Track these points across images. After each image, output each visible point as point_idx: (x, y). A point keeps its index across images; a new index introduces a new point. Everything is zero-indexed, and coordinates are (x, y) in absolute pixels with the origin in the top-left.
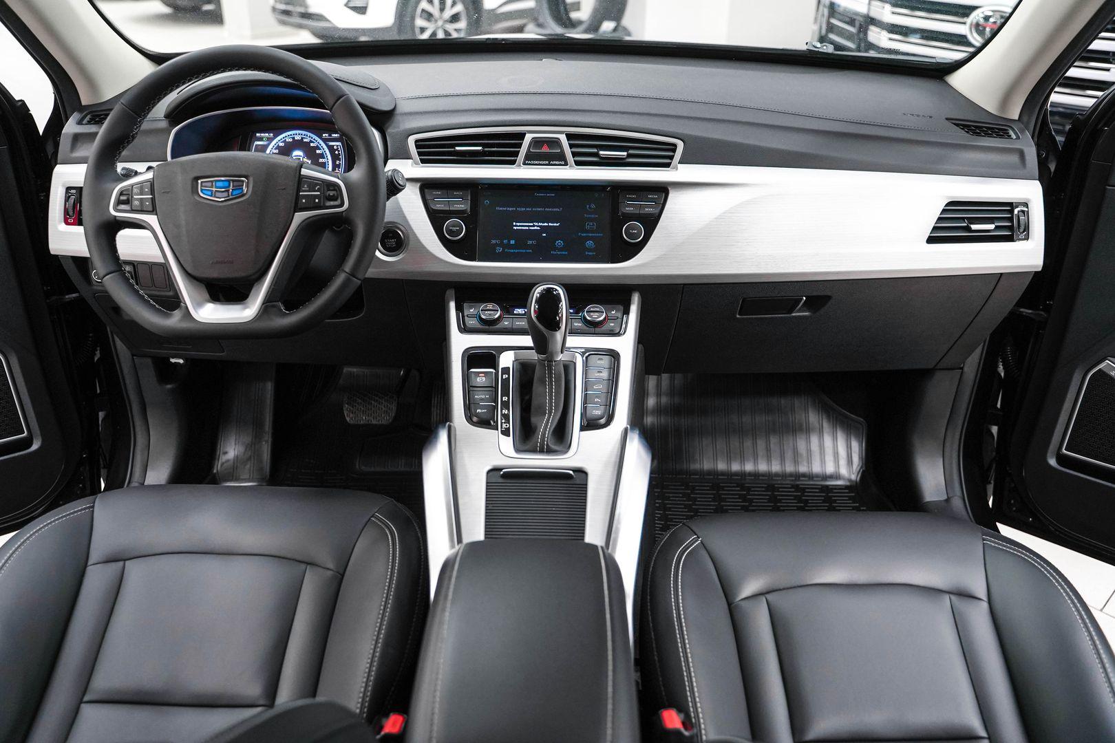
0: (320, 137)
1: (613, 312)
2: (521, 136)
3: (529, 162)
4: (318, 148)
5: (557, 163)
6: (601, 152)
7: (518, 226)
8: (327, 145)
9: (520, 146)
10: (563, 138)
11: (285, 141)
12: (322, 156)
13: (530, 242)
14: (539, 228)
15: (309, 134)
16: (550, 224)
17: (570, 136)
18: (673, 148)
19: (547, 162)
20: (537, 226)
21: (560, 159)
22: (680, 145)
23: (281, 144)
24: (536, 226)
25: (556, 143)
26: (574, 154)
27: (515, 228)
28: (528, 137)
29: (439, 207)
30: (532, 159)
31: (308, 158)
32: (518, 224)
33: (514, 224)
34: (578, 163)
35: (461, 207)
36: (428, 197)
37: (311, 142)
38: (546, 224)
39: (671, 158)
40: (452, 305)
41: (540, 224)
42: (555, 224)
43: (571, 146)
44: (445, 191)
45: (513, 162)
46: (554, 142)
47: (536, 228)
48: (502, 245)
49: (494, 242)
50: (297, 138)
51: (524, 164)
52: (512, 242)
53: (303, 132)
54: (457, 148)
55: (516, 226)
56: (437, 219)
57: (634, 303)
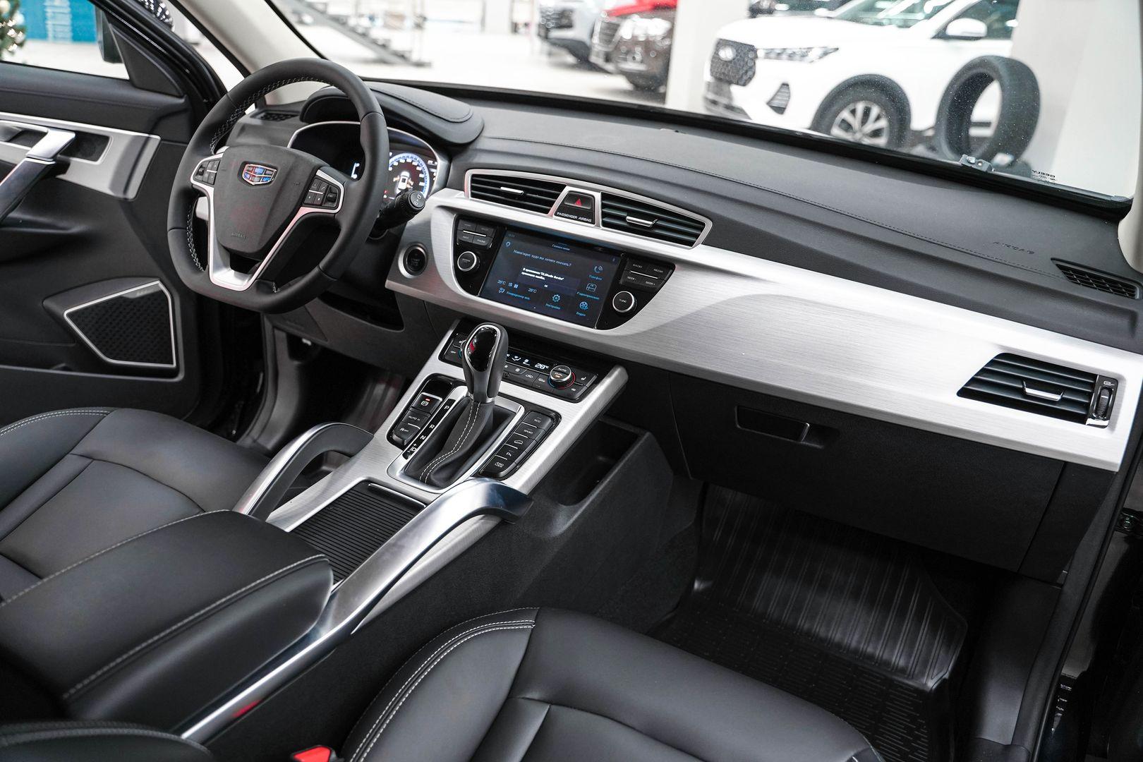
0: (426, 162)
1: (583, 379)
2: (561, 187)
3: (560, 214)
4: (421, 172)
5: (585, 219)
6: (628, 218)
7: (528, 272)
8: (429, 170)
9: (556, 196)
10: (598, 196)
11: (399, 162)
12: (423, 180)
13: (531, 290)
14: (544, 279)
15: (418, 159)
16: (555, 277)
17: (605, 196)
18: (701, 226)
19: (576, 217)
20: (543, 276)
21: (588, 216)
22: (709, 225)
23: (396, 164)
24: (542, 276)
25: (588, 200)
26: (604, 215)
27: (523, 273)
28: (567, 190)
29: (465, 238)
30: (564, 211)
31: (412, 180)
32: (527, 270)
33: (524, 269)
34: (605, 224)
35: (483, 242)
36: (460, 228)
37: (418, 165)
38: (551, 276)
39: (697, 236)
40: (450, 333)
41: (546, 275)
42: (560, 278)
43: (604, 206)
44: (474, 225)
45: (546, 211)
46: (588, 198)
47: (541, 278)
48: (506, 287)
49: (500, 282)
50: (409, 160)
51: (556, 215)
52: (516, 286)
53: (414, 156)
54: (503, 188)
55: (525, 272)
56: (460, 248)
57: (610, 376)
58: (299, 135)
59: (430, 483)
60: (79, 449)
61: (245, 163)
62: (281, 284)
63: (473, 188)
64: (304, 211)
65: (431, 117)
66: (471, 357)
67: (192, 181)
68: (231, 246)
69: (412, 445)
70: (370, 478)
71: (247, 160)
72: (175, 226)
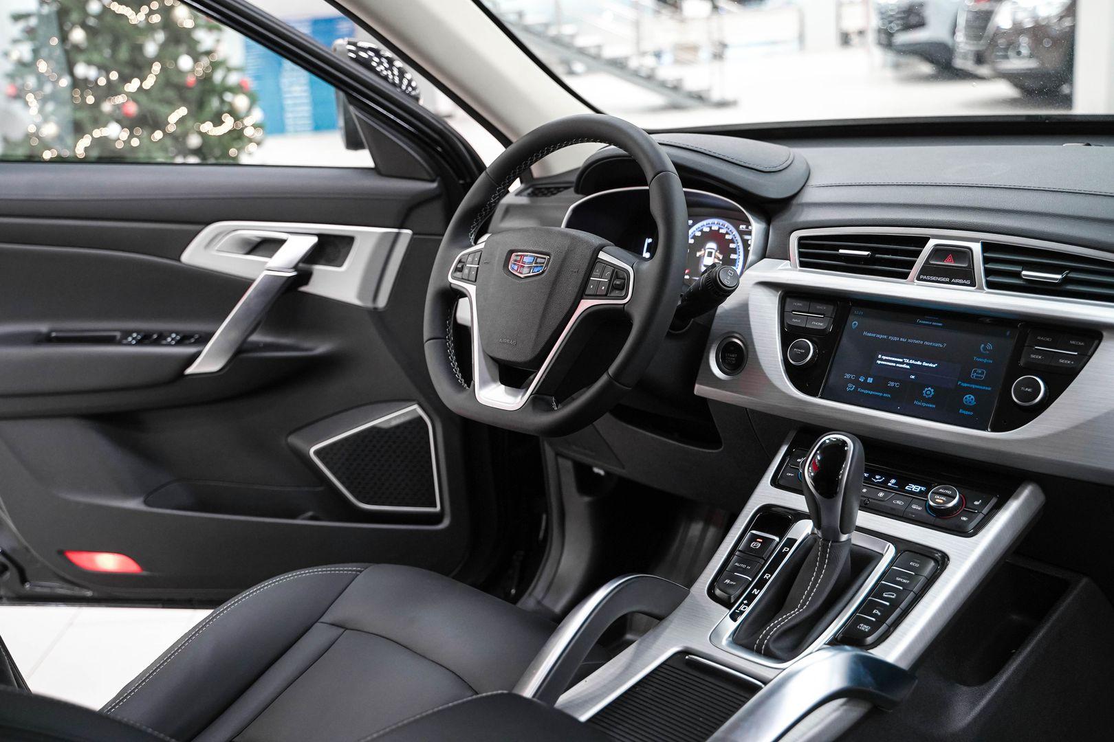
0: (737, 228)
1: (976, 503)
2: (923, 241)
3: (925, 277)
4: (732, 241)
5: (961, 281)
6: (1024, 273)
7: (884, 360)
8: (742, 238)
9: (917, 254)
10: (977, 248)
11: (701, 231)
12: (735, 251)
13: (892, 384)
14: (908, 367)
15: (727, 224)
16: (925, 364)
17: (987, 247)
19: (948, 280)
20: (907, 364)
21: (965, 276)
23: (698, 234)
24: (905, 363)
25: (965, 254)
26: (988, 272)
27: (879, 362)
28: (931, 243)
29: (796, 322)
30: (930, 273)
31: (720, 253)
32: (884, 358)
33: (880, 356)
34: (991, 285)
35: (820, 325)
36: (787, 308)
37: (727, 233)
38: (919, 363)
40: (784, 449)
41: (911, 362)
42: (931, 365)
43: (986, 260)
44: (806, 303)
45: (905, 276)
46: (964, 253)
47: (904, 366)
48: (856, 382)
49: (848, 376)
50: (715, 228)
51: (918, 279)
52: (870, 380)
53: (722, 222)
54: (841, 251)
55: (881, 360)
56: (789, 335)
57: (1017, 498)
58: (575, 210)
59: (769, 655)
60: (327, 618)
61: (511, 252)
62: (562, 399)
63: (801, 255)
64: (585, 304)
65: (739, 168)
66: (814, 479)
67: (450, 279)
68: (501, 355)
69: (742, 603)
70: (687, 648)
71: (513, 248)
72: (432, 336)
